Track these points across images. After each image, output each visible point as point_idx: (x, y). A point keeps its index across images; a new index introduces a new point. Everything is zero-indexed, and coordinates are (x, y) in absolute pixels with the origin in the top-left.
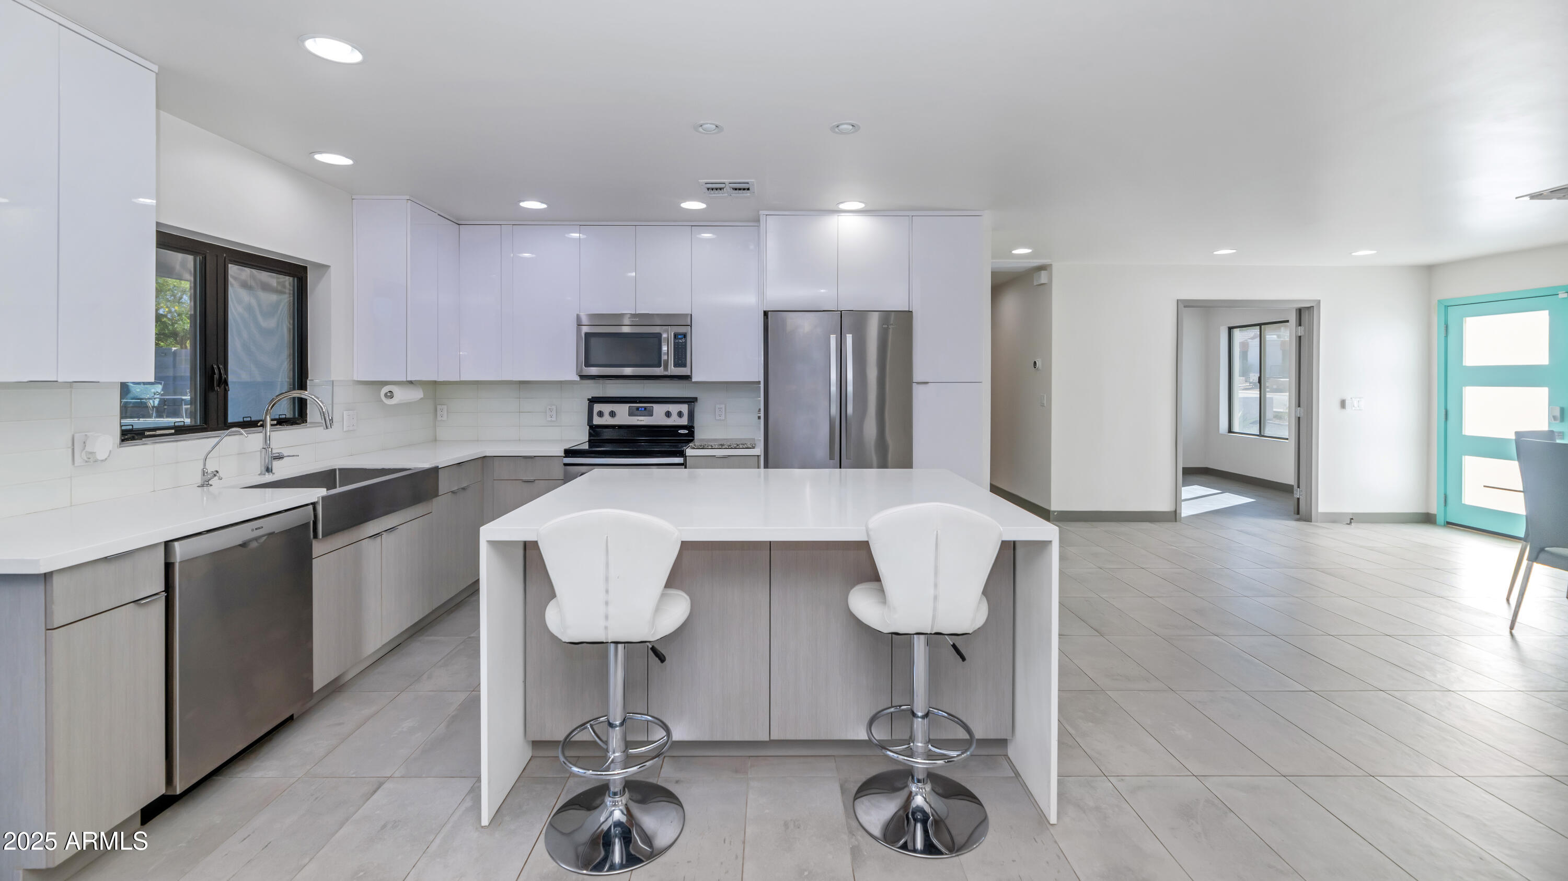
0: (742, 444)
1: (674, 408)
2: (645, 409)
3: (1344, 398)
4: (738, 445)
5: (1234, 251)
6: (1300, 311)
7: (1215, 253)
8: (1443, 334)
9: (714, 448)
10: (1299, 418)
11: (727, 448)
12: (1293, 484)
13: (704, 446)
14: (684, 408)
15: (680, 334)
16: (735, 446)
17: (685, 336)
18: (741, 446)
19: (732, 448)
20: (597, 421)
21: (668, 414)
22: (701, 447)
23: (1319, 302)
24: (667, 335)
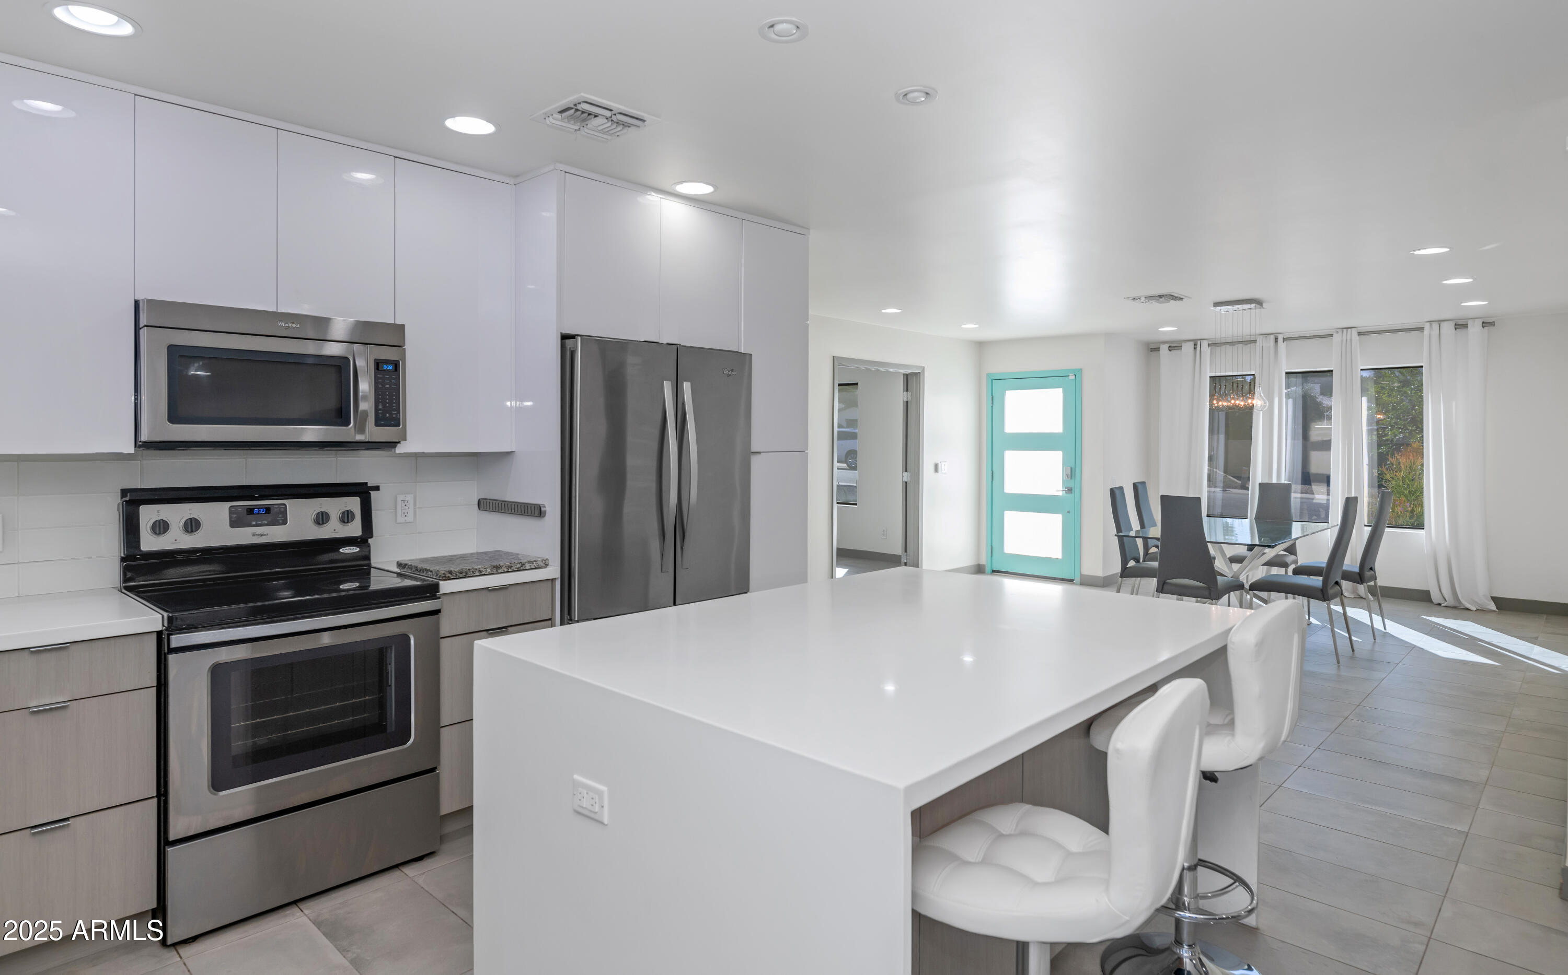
0: (529, 562)
1: (334, 506)
2: (268, 509)
3: (937, 463)
4: (523, 565)
5: (900, 311)
6: (907, 377)
7: (883, 311)
8: (990, 402)
9: (484, 575)
10: (906, 482)
11: (505, 572)
12: (900, 554)
13: (466, 573)
14: (353, 504)
15: (387, 362)
16: (519, 565)
17: (396, 365)
18: (528, 566)
19: (513, 571)
20: (149, 543)
21: (322, 519)
22: (461, 576)
23: (923, 369)
24: (363, 363)
